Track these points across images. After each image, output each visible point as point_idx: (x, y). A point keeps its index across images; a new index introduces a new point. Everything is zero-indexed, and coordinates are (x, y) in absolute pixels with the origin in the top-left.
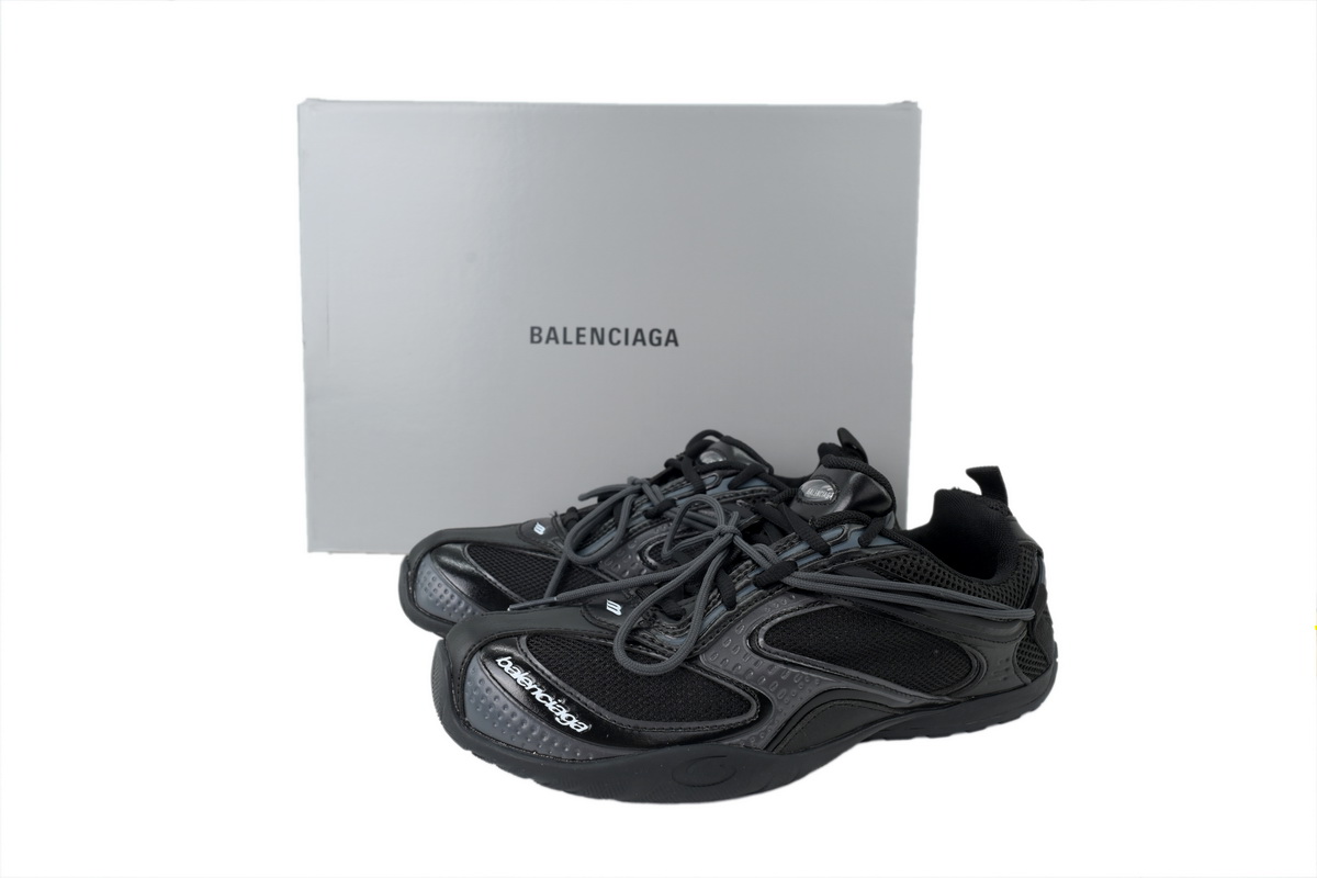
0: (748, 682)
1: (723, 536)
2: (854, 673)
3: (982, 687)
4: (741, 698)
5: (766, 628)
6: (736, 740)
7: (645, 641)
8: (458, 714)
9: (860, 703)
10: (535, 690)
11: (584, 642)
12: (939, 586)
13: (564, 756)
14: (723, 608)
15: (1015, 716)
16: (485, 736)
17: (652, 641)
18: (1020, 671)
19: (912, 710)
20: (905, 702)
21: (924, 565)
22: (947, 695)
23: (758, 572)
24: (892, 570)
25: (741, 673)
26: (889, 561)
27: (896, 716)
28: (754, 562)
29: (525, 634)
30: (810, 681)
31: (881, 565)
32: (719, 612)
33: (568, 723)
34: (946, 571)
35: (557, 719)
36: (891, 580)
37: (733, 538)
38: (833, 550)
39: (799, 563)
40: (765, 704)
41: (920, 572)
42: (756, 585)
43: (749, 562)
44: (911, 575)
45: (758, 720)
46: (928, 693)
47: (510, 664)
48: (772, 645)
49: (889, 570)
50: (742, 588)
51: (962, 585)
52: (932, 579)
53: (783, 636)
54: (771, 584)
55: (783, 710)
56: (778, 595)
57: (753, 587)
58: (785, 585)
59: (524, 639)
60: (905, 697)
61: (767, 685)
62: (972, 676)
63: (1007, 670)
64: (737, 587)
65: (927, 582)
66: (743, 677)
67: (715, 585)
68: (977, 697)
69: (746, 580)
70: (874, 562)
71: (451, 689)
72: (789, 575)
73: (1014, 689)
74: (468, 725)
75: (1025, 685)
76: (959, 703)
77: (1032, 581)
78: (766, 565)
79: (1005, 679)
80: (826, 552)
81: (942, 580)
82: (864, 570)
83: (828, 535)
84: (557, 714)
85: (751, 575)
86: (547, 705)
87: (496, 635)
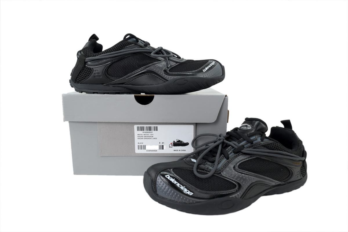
0: (235, 179)
1: (220, 140)
2: (262, 176)
3: (293, 179)
4: (233, 184)
5: (238, 164)
6: (233, 196)
7: (206, 169)
8: (155, 192)
9: (264, 185)
10: (177, 184)
11: (188, 170)
12: (283, 151)
13: (187, 202)
14: (225, 159)
15: (299, 187)
16: (163, 198)
17: (208, 169)
18: (301, 175)
19: (274, 186)
20: (274, 184)
21: (278, 145)
22: (284, 182)
23: (233, 149)
24: (270, 147)
25: (232, 177)
26: (269, 145)
27: (271, 188)
28: (232, 146)
29: (172, 168)
30: (251, 178)
31: (267, 146)
32: (224, 161)
33: (187, 193)
34: (284, 148)
35: (184, 192)
36: (270, 150)
37: (223, 141)
38: (254, 142)
39: (245, 146)
40: (240, 185)
41: (278, 148)
42: (234, 153)
43: (230, 147)
44: (275, 148)
45: (238, 190)
46: (279, 181)
47: (169, 177)
48: (240, 169)
49: (269, 147)
50: (230, 153)
51: (288, 151)
52: (281, 149)
53: (243, 166)
54: (238, 152)
55: (245, 187)
56: (240, 155)
57: (233, 153)
58: (242, 152)
59: (172, 170)
60: (274, 182)
61: (240, 180)
62: (290, 176)
63: (298, 174)
64: (229, 153)
65: (280, 150)
66: (233, 178)
67: (222, 153)
68: (290, 182)
69: (231, 151)
70: (265, 145)
71: (152, 185)
72: (243, 149)
73: (299, 180)
74: (157, 195)
75: (301, 179)
76: (286, 184)
77: (302, 150)
78: (236, 147)
79: (298, 177)
80: (252, 143)
81: (283, 150)
82: (263, 147)
83: (252, 138)
84: (184, 190)
85: (232, 150)
86: (181, 188)
87: (164, 169)
